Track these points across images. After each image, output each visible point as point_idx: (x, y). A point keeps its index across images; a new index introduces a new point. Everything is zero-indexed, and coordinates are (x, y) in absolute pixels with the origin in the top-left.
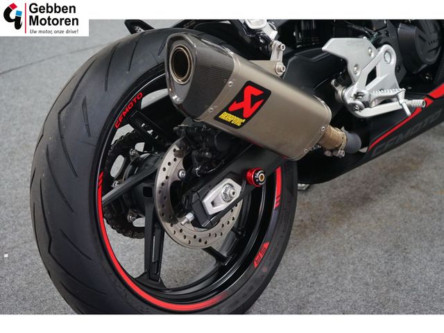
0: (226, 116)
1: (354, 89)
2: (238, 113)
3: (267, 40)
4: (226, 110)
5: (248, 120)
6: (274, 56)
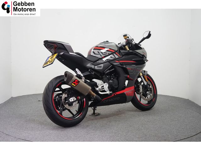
0: (72, 84)
1: (98, 88)
2: (75, 84)
3: (81, 76)
4: (72, 83)
5: (76, 85)
6: (83, 79)
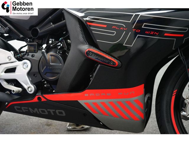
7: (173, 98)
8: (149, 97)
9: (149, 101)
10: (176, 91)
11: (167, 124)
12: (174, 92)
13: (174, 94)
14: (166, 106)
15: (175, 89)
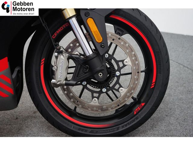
7: (42, 67)
8: (18, 71)
9: (20, 75)
10: (44, 59)
11: (39, 95)
12: (42, 61)
13: (42, 63)
14: (36, 77)
15: (42, 58)
